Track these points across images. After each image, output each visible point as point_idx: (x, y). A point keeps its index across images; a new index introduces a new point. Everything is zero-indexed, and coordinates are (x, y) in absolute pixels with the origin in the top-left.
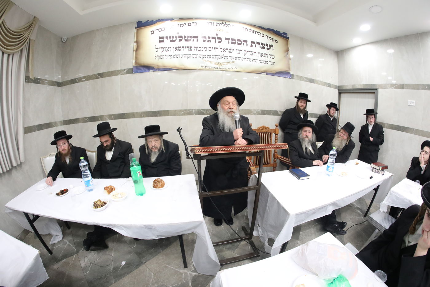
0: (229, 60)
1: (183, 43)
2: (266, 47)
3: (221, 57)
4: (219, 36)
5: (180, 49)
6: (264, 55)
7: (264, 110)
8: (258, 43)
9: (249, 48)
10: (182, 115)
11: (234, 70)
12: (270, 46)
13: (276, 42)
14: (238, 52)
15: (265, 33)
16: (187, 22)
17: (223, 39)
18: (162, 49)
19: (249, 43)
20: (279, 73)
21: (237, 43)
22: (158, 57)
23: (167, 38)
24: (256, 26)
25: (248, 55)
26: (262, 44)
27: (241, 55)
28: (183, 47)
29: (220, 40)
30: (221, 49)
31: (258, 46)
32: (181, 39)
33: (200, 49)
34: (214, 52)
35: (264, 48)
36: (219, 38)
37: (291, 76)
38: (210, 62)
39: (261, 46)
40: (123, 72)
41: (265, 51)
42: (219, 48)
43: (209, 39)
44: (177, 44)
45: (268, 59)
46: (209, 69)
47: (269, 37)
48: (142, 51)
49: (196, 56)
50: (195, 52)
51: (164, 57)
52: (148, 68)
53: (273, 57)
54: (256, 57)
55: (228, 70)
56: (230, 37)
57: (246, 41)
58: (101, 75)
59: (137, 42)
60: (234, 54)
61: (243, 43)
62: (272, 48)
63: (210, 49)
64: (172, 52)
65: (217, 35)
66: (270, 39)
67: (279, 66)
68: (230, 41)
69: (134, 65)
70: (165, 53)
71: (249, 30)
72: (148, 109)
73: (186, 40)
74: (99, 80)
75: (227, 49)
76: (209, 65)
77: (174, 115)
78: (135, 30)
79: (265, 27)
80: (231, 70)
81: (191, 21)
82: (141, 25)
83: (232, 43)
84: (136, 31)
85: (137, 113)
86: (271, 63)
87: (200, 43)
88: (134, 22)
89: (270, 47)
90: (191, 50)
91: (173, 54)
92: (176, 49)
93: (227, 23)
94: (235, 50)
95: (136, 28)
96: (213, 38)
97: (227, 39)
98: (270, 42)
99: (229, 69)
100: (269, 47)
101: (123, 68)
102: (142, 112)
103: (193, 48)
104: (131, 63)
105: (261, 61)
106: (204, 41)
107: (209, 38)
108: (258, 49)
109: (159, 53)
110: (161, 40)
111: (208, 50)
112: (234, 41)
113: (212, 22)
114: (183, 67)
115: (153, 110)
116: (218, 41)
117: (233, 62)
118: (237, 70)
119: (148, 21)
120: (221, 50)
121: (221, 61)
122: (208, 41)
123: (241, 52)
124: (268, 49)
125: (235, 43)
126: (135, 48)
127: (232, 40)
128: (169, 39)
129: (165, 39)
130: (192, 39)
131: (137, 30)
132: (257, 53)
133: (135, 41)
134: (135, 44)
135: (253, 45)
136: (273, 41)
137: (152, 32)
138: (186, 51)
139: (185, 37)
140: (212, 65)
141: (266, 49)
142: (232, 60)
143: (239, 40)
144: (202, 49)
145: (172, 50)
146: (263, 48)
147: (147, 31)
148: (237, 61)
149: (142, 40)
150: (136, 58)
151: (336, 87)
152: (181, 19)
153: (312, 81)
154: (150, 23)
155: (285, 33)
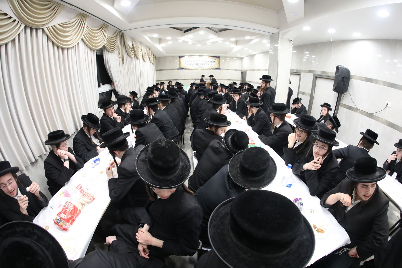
0: (202, 66)
1: (191, 63)
6: (212, 64)
8: (210, 61)
9: (208, 63)
13: (216, 60)
15: (212, 58)
19: (208, 61)
20: (216, 69)
22: (185, 66)
24: (210, 56)
25: (207, 65)
35: (212, 62)
37: (221, 69)
42: (200, 64)
44: (189, 63)
46: (197, 69)
48: (181, 64)
50: (194, 65)
52: (183, 69)
53: (214, 64)
54: (209, 65)
58: (170, 69)
59: (180, 62)
61: (206, 61)
63: (198, 64)
67: (216, 67)
70: (187, 65)
71: (208, 58)
72: (183, 78)
75: (202, 64)
76: (197, 68)
78: (179, 59)
79: (213, 56)
81: (193, 56)
82: (180, 57)
86: (214, 66)
87: (195, 63)
89: (214, 62)
91: (189, 65)
93: (202, 56)
94: (204, 64)
98: (214, 60)
104: (178, 67)
105: (211, 66)
107: (197, 61)
108: (210, 63)
112: (204, 61)
113: (198, 56)
121: (200, 67)
130: (193, 61)
138: (192, 65)
139: (191, 61)
140: (198, 68)
147: (182, 59)
149: (181, 61)
150: (180, 66)
151: (240, 70)
152: (190, 56)
153: (228, 70)
154: (182, 57)
155: (219, 57)
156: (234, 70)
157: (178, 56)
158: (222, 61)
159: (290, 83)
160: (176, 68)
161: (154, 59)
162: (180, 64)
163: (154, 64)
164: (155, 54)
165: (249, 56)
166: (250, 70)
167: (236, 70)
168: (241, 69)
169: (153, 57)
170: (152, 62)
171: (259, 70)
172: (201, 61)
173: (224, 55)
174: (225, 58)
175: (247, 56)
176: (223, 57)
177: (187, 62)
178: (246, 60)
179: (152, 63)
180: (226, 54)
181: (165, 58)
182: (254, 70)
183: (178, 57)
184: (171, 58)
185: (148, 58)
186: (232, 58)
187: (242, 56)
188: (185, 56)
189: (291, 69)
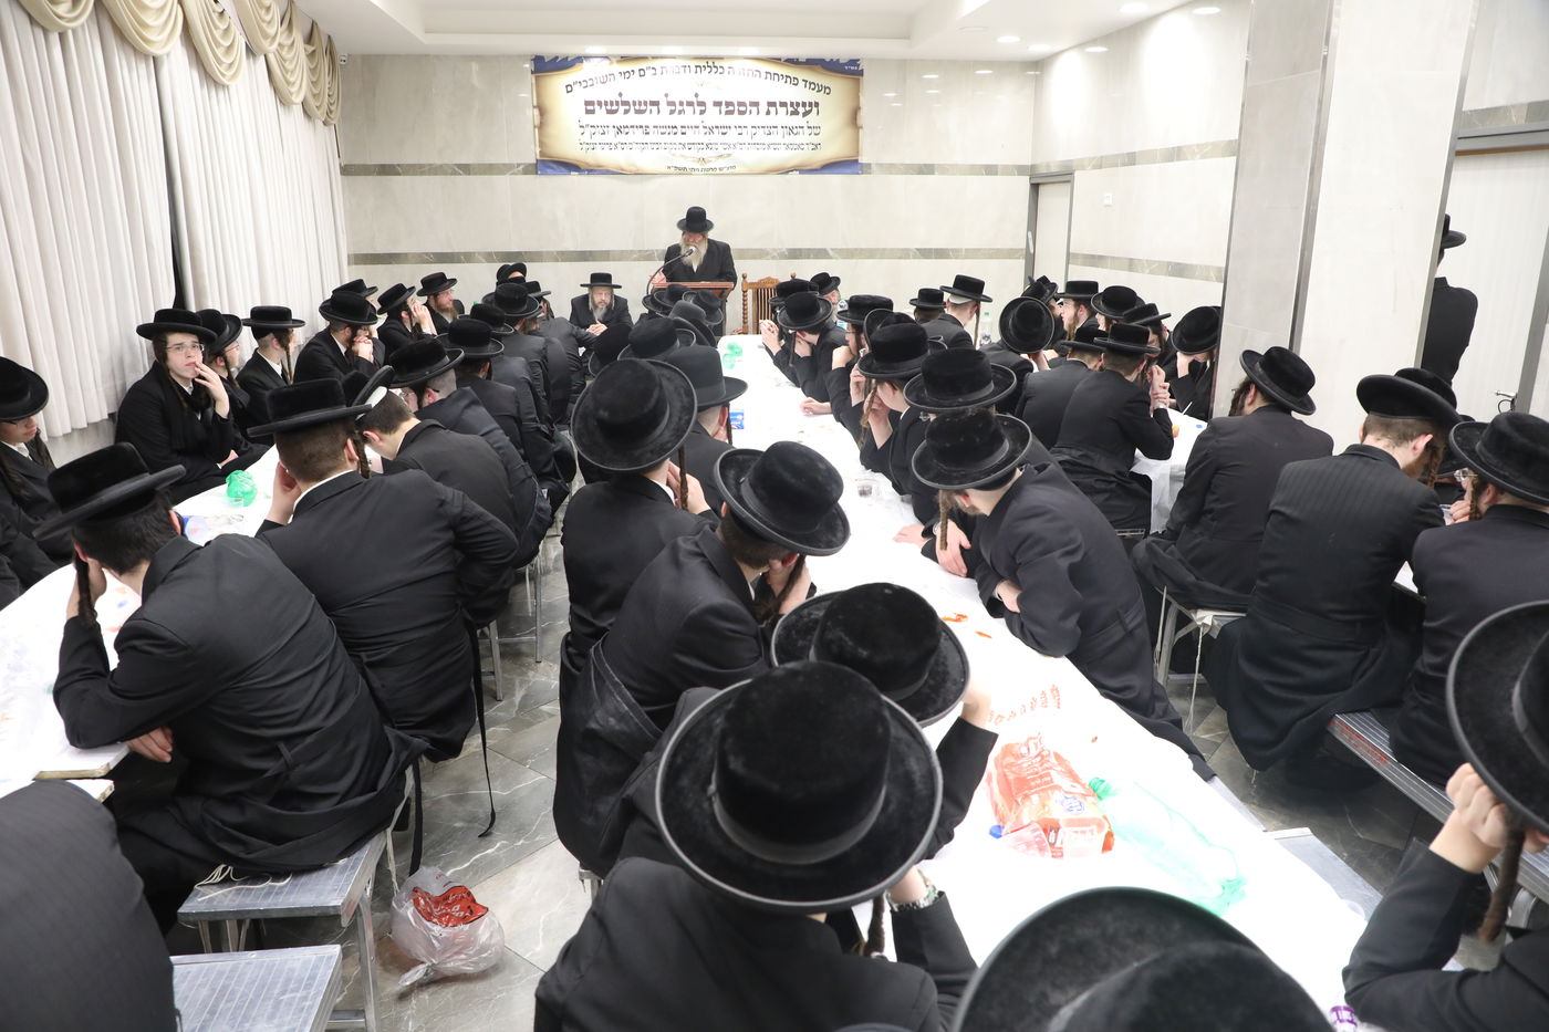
0: (721, 151)
1: (632, 118)
2: (801, 110)
3: (705, 146)
4: (700, 99)
5: (627, 130)
6: (795, 130)
7: (795, 250)
8: (783, 104)
9: (763, 120)
10: (635, 260)
11: (730, 171)
12: (810, 104)
13: (827, 91)
14: (739, 130)
15: (801, 74)
16: (636, 66)
17: (709, 105)
18: (593, 130)
19: (763, 107)
20: (831, 167)
21: (736, 112)
22: (585, 146)
23: (600, 103)
24: (780, 59)
25: (761, 137)
26: (792, 104)
27: (746, 138)
28: (632, 127)
29: (703, 108)
30: (705, 127)
31: (782, 110)
32: (627, 107)
33: (664, 130)
34: (691, 136)
35: (797, 113)
36: (702, 104)
37: (865, 169)
38: (686, 157)
39: (790, 109)
40: (516, 170)
41: (798, 120)
42: (701, 127)
43: (681, 108)
44: (620, 119)
45: (804, 138)
46: (682, 171)
47: (810, 84)
48: (552, 131)
49: (656, 146)
50: (654, 137)
51: (598, 146)
52: (569, 167)
53: (818, 132)
54: (777, 137)
55: (718, 171)
56: (723, 99)
57: (756, 104)
58: (466, 169)
59: (542, 110)
60: (732, 136)
61: (749, 108)
62: (815, 109)
63: (684, 130)
64: (611, 137)
65: (696, 95)
66: (813, 86)
67: (834, 150)
68: (724, 108)
69: (538, 157)
70: (598, 138)
71: (764, 75)
72: (570, 246)
73: (637, 112)
74: (461, 179)
75: (717, 127)
76: (682, 163)
77: (620, 260)
78: (531, 79)
79: (803, 59)
80: (725, 171)
81: (643, 65)
82: (545, 66)
83: (728, 113)
84: (534, 81)
85: (548, 252)
86: (811, 147)
87: (665, 118)
88: (525, 56)
89: (810, 108)
90: (647, 133)
91: (614, 141)
92: (619, 130)
93: (718, 63)
94: (733, 127)
95: (532, 73)
96: (690, 104)
97: (718, 104)
98: (811, 96)
99: (720, 169)
100: (808, 108)
101: (515, 162)
102: (558, 252)
103: (651, 130)
104: (531, 157)
105: (788, 146)
106: (672, 112)
107: (681, 104)
108: (782, 118)
109: (586, 138)
110: (590, 107)
111: (679, 133)
112: (731, 108)
113: (687, 63)
114: (633, 169)
115: (579, 249)
116: (698, 109)
117: (729, 155)
118: (737, 170)
119: (557, 58)
120: (706, 130)
121: (706, 154)
122: (680, 112)
123: (744, 130)
124: (805, 114)
125: (731, 113)
126: (537, 122)
127: (728, 104)
128: (604, 107)
129: (597, 107)
130: (649, 107)
131: (537, 78)
132: (779, 128)
133: (535, 103)
134: (536, 112)
135: (772, 109)
136: (819, 91)
137: (569, 89)
138: (638, 136)
139: (634, 103)
140: (689, 165)
141: (801, 114)
142: (727, 152)
143: (741, 104)
144: (668, 130)
145: (613, 131)
146: (795, 113)
147: (558, 81)
148: (737, 154)
149: (549, 103)
150: (542, 144)
151: (1021, 170)
152: (624, 59)
153: (926, 169)
154: (562, 64)
155: (854, 62)
156: (975, 170)
157: (521, 57)
158: (876, 96)
159: (1449, 238)
160: (515, 161)
161: (313, 71)
162: (541, 126)
163: (320, 114)
164: (324, 28)
165: (1094, 41)
166: (1100, 163)
167: (991, 170)
168: (1028, 162)
169: (301, 48)
170: (299, 91)
171: (1175, 154)
172: (711, 109)
173: (894, 49)
174: (905, 68)
175: (1081, 45)
176: (883, 62)
177: (600, 111)
178: (1072, 77)
179: (298, 110)
180: (906, 36)
181: (419, 63)
182: (1131, 159)
183: (528, 66)
184: (475, 66)
185: (250, 51)
186: (961, 68)
187: (1038, 49)
188: (579, 59)
189: (1459, 111)
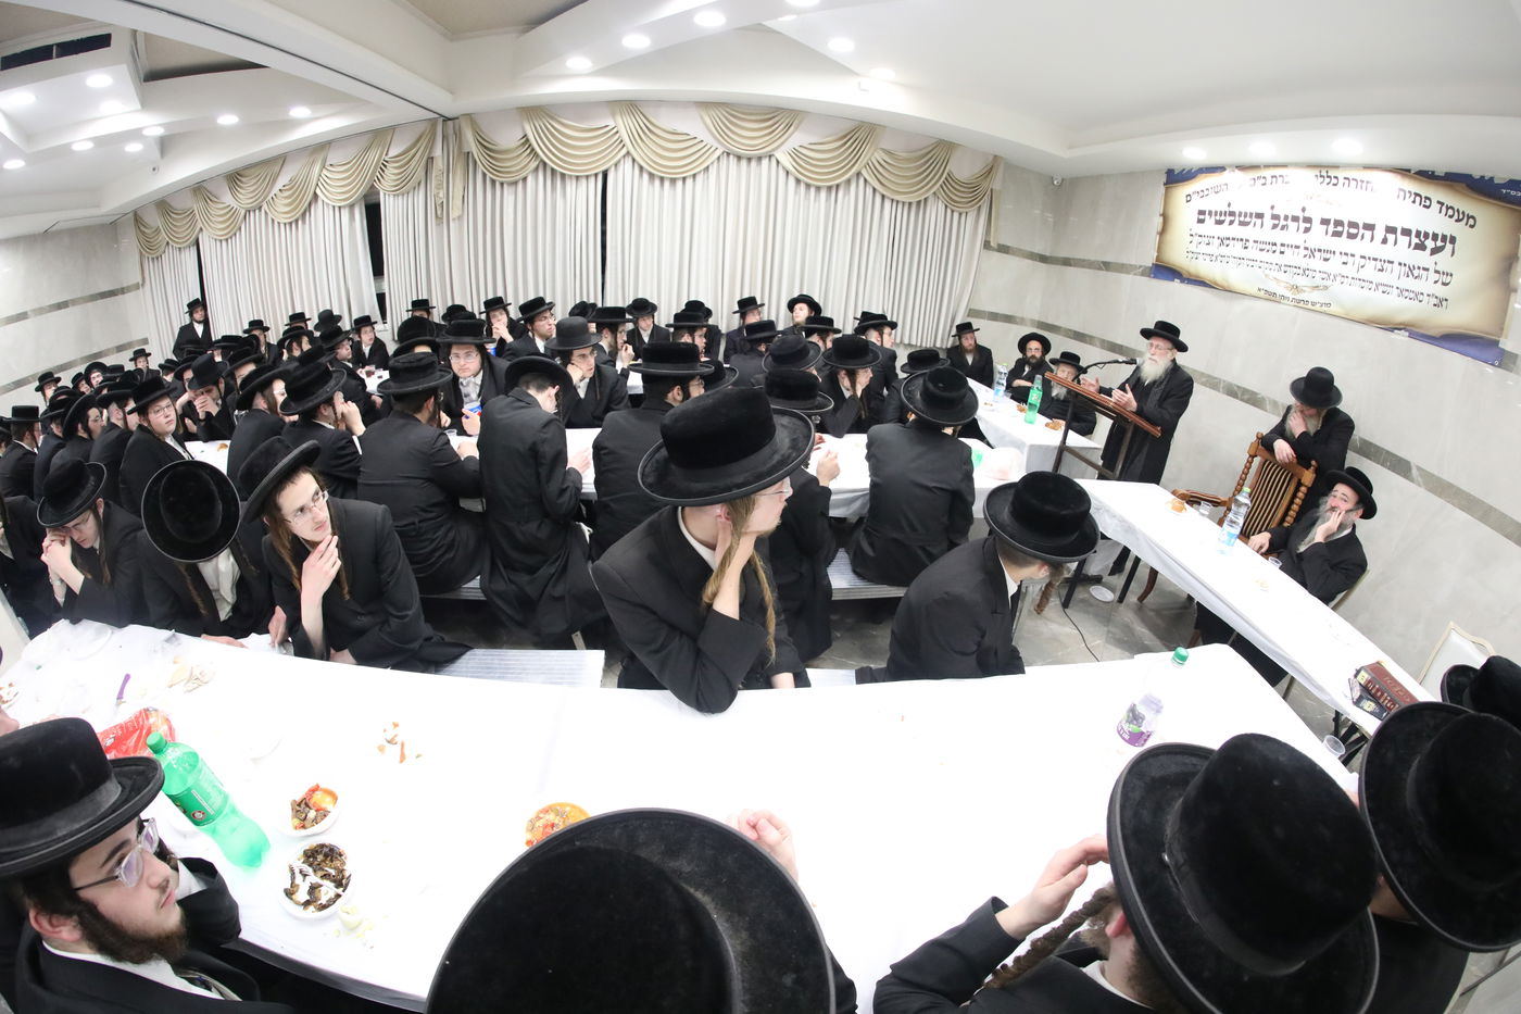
0: (1318, 280)
1: (1236, 230)
2: (1429, 243)
3: (1302, 272)
4: (1307, 215)
5: (1228, 242)
6: (1416, 272)
8: (1407, 232)
9: (1376, 249)
11: (1324, 309)
12: (1444, 238)
13: (1471, 222)
14: (1344, 258)
15: (1436, 193)
17: (1316, 222)
18: (1200, 239)
19: (1380, 233)
20: (1456, 340)
21: (1345, 234)
22: (1190, 255)
23: (1210, 213)
24: (1409, 168)
25: (1370, 272)
26: (1418, 234)
27: (1351, 270)
28: (1234, 239)
29: (1309, 225)
30: (1306, 248)
31: (1403, 240)
32: (1233, 218)
33: (1263, 246)
34: (1289, 257)
35: (1424, 248)
36: (1306, 220)
38: (1278, 281)
39: (1415, 240)
40: (1137, 271)
41: (1422, 258)
42: (1302, 248)
43: (1285, 223)
44: (1224, 230)
45: (1426, 285)
46: (1271, 297)
47: (1448, 208)
48: (1169, 237)
49: (1253, 263)
50: (1252, 253)
51: (1202, 255)
52: (1175, 274)
53: (1444, 278)
54: (1390, 277)
55: (1310, 306)
56: (1333, 216)
57: (1371, 227)
58: (1107, 266)
59: (1165, 216)
60: (1335, 265)
61: (1362, 232)
62: (1449, 246)
63: (1283, 249)
64: (1214, 248)
65: (1304, 210)
66: (1450, 212)
67: (1464, 315)
68: (1331, 228)
69: (1154, 262)
70: (1203, 248)
73: (1242, 224)
75: (1320, 250)
76: (1273, 287)
78: (1163, 189)
79: (1442, 171)
80: (1318, 307)
82: (1174, 178)
83: (1335, 234)
84: (1164, 192)
86: (1433, 301)
87: (1266, 233)
88: (1161, 169)
89: (1444, 242)
90: (1246, 248)
91: (1215, 252)
92: (1222, 241)
93: (1332, 173)
94: (1337, 253)
95: (1164, 184)
96: (1295, 219)
97: (1323, 222)
98: (1447, 226)
99: (1313, 304)
100: (1440, 243)
101: (1138, 263)
103: (1250, 244)
104: (1150, 260)
105: (1402, 292)
106: (1275, 227)
107: (1286, 218)
108: (1401, 250)
109: (1193, 247)
110: (1200, 217)
111: (1278, 251)
112: (1340, 229)
114: (1226, 286)
116: (1303, 226)
117: (1327, 287)
118: (1332, 310)
120: (1306, 252)
121: (1301, 281)
122: (1283, 228)
123: (1350, 259)
124: (1434, 251)
125: (1340, 234)
126: (1160, 228)
127: (1338, 223)
128: (1213, 217)
129: (1207, 217)
130: (1254, 219)
131: (1167, 189)
132: (1396, 264)
133: (1161, 211)
134: (1161, 219)
135: (1391, 237)
136: (1458, 220)
137: (1189, 198)
138: (1237, 249)
139: (1240, 214)
140: (1280, 290)
141: (1429, 251)
142: (1325, 283)
143: (1353, 225)
144: (1268, 247)
145: (1216, 242)
146: (1418, 247)
147: (1181, 193)
148: (1337, 288)
149: (1173, 212)
150: (1160, 249)
157: (1158, 171)
162: (1163, 232)
172: (1317, 227)
177: (1210, 221)
183: (1162, 178)
188: (1201, 170)
